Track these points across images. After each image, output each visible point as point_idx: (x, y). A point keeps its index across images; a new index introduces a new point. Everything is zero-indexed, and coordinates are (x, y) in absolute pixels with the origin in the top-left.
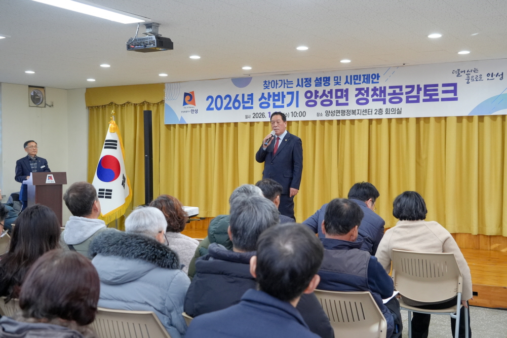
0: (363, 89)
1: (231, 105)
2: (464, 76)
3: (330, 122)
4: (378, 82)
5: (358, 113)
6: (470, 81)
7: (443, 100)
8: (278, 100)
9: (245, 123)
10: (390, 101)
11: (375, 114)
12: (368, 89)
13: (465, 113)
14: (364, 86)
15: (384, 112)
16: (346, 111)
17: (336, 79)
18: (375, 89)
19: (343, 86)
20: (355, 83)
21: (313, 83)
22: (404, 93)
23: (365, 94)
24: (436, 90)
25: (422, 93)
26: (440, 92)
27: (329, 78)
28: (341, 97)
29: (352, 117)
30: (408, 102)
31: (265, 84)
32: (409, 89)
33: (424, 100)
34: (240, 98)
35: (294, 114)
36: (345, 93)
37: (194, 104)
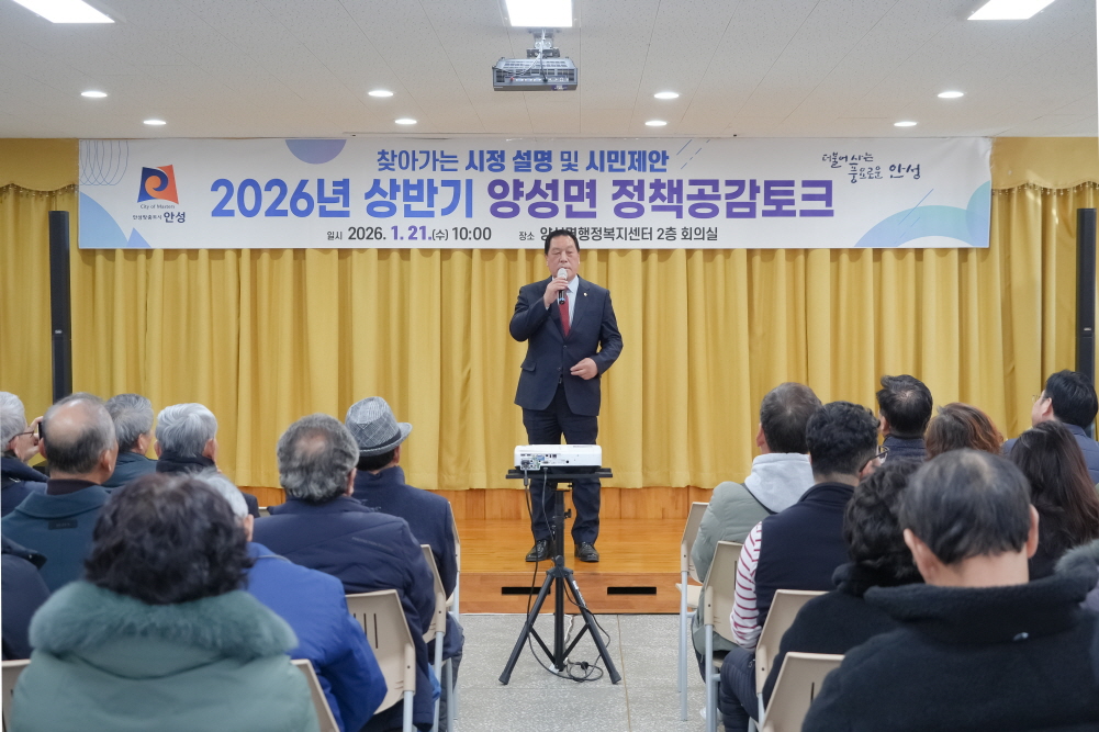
0: (630, 183)
1: (285, 205)
2: (846, 167)
4: (665, 170)
5: (620, 236)
6: (857, 177)
7: (804, 213)
8: (419, 198)
9: (326, 251)
10: (692, 211)
11: (659, 238)
12: (641, 182)
13: (848, 242)
14: (634, 176)
15: (679, 235)
16: (591, 231)
17: (566, 156)
18: (657, 185)
19: (585, 175)
20: (611, 169)
21: (509, 163)
22: (723, 197)
23: (636, 193)
24: (791, 193)
25: (760, 197)
26: (797, 197)
27: (549, 153)
28: (579, 198)
29: (605, 244)
30: (730, 214)
31: (383, 157)
32: (734, 189)
33: (765, 214)
34: (311, 189)
35: (460, 233)
36: (590, 191)
37: (175, 199)
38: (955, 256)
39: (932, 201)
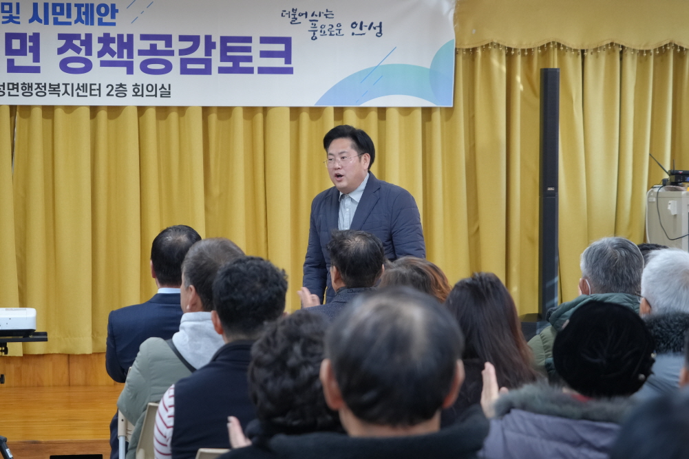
0: (77, 37)
2: (305, 23)
4: (114, 24)
5: (66, 92)
6: (317, 34)
7: (262, 70)
10: (144, 67)
11: (108, 95)
12: (89, 36)
13: (309, 100)
14: (81, 29)
15: (130, 92)
16: (35, 86)
17: (7, 8)
18: (106, 40)
19: (29, 29)
20: (56, 22)
22: (176, 53)
23: (83, 48)
24: (248, 49)
25: (216, 53)
26: (255, 53)
28: (22, 52)
29: (50, 100)
30: (184, 71)
32: (189, 44)
33: (222, 70)
36: (33, 44)
38: (419, 114)
39: (395, 60)
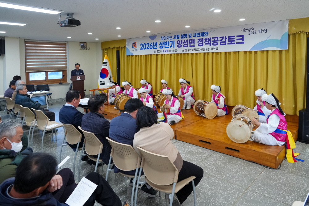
0: (201, 39)
1: (149, 47)
2: (247, 31)
3: (188, 54)
4: (207, 36)
5: (199, 50)
6: (250, 34)
7: (237, 43)
8: (167, 45)
9: (154, 55)
10: (213, 44)
11: (206, 50)
12: (203, 39)
13: (248, 50)
14: (201, 37)
15: (210, 50)
16: (194, 49)
17: (189, 35)
18: (206, 39)
19: (192, 38)
20: (197, 37)
21: (180, 37)
22: (219, 41)
23: (202, 41)
24: (234, 39)
25: (227, 40)
26: (235, 39)
27: (187, 34)
28: (192, 43)
29: (196, 52)
31: (162, 38)
32: (221, 39)
33: (228, 44)
34: (152, 44)
35: (173, 51)
36: (193, 41)
37: (136, 47)
39: (270, 38)
